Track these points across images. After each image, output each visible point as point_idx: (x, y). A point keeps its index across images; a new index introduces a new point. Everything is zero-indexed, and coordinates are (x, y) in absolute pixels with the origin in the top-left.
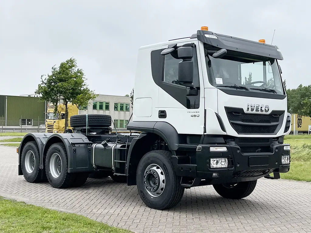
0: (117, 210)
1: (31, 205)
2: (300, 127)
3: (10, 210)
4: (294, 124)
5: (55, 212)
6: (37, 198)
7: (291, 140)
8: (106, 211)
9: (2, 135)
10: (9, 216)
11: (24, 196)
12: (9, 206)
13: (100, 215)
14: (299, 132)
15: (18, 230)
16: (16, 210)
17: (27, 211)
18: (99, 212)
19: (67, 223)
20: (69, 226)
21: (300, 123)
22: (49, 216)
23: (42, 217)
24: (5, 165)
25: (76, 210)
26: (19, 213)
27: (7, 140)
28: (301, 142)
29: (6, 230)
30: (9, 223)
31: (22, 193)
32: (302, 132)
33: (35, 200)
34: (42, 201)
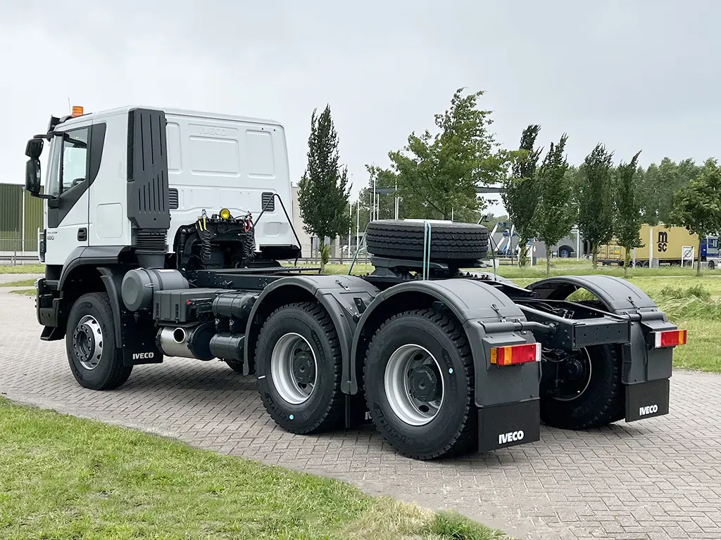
0: (245, 426)
1: (67, 416)
2: (664, 251)
3: (24, 426)
4: (651, 245)
5: (115, 429)
6: (82, 401)
7: (643, 278)
8: (222, 427)
9: (15, 271)
10: (20, 437)
11: (54, 397)
12: (22, 417)
13: (209, 435)
14: (660, 262)
15: (39, 464)
16: (36, 425)
17: (60, 428)
18: (209, 428)
19: (137, 450)
20: (142, 456)
21: (663, 242)
22: (104, 437)
23: (88, 439)
24: (18, 336)
25: (161, 425)
26: (43, 431)
27: (25, 282)
28: (662, 284)
29: (13, 464)
30: (20, 450)
31: (52, 392)
32: (667, 261)
33: (78, 405)
34: (91, 408)
